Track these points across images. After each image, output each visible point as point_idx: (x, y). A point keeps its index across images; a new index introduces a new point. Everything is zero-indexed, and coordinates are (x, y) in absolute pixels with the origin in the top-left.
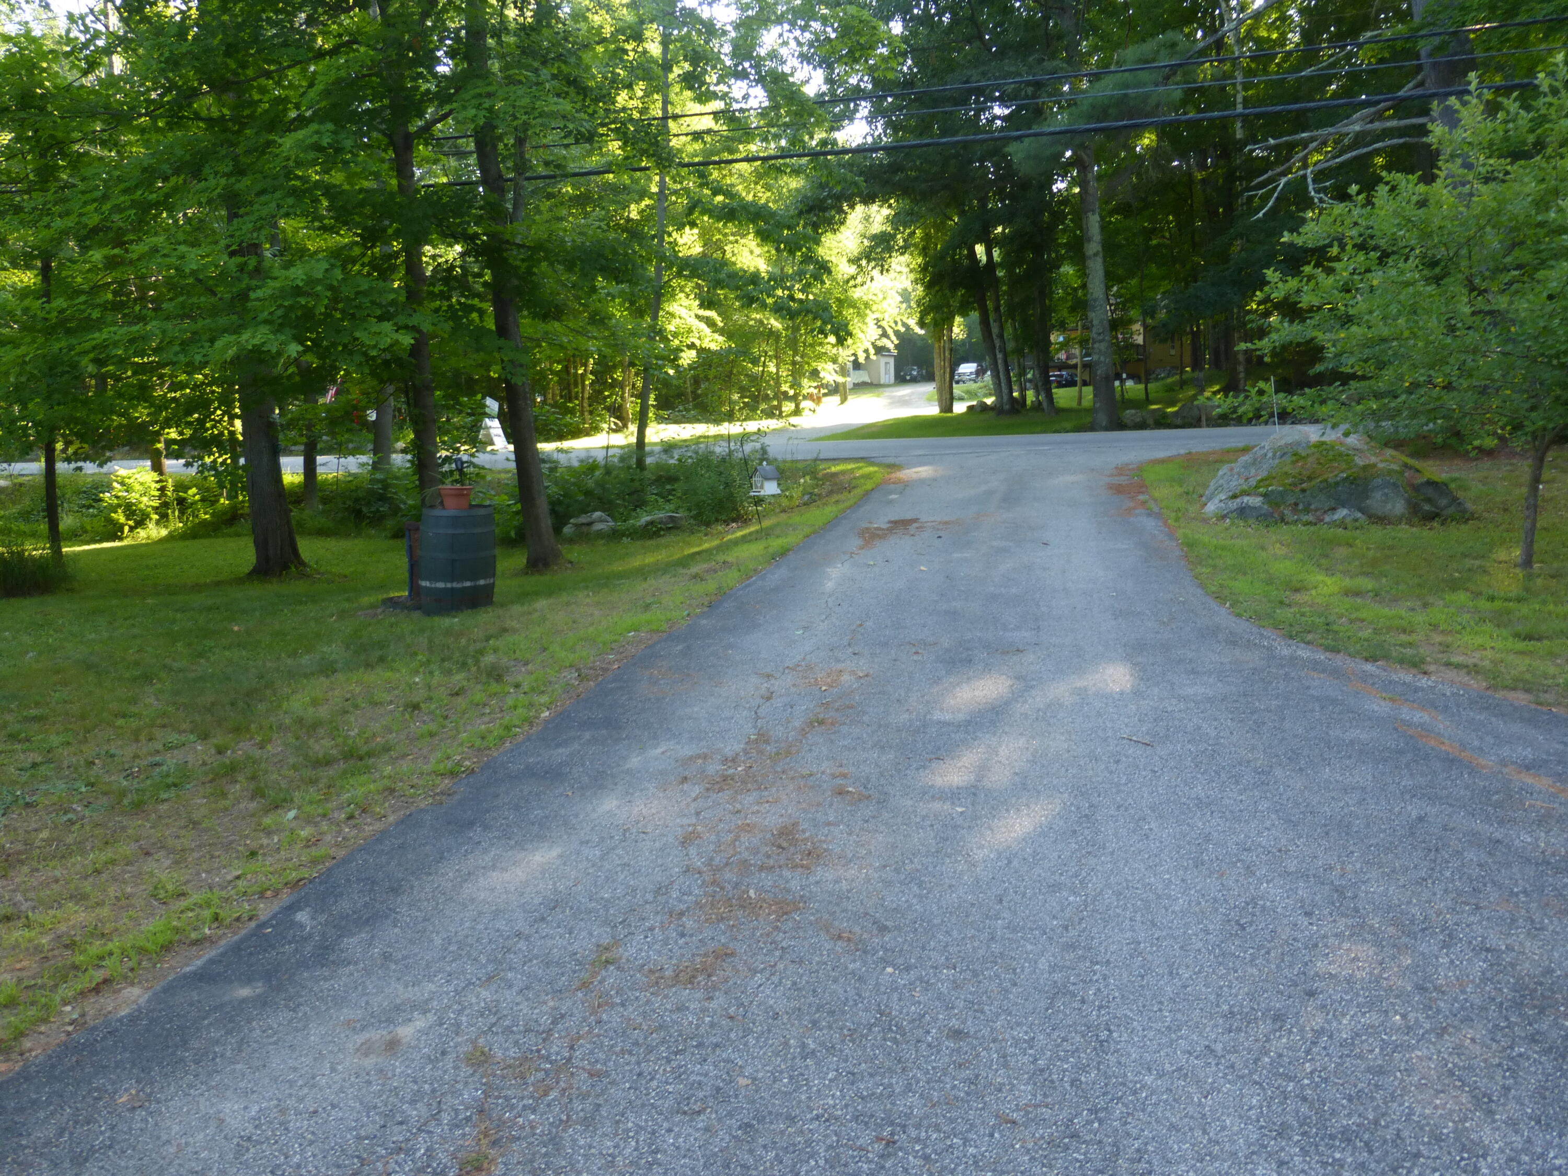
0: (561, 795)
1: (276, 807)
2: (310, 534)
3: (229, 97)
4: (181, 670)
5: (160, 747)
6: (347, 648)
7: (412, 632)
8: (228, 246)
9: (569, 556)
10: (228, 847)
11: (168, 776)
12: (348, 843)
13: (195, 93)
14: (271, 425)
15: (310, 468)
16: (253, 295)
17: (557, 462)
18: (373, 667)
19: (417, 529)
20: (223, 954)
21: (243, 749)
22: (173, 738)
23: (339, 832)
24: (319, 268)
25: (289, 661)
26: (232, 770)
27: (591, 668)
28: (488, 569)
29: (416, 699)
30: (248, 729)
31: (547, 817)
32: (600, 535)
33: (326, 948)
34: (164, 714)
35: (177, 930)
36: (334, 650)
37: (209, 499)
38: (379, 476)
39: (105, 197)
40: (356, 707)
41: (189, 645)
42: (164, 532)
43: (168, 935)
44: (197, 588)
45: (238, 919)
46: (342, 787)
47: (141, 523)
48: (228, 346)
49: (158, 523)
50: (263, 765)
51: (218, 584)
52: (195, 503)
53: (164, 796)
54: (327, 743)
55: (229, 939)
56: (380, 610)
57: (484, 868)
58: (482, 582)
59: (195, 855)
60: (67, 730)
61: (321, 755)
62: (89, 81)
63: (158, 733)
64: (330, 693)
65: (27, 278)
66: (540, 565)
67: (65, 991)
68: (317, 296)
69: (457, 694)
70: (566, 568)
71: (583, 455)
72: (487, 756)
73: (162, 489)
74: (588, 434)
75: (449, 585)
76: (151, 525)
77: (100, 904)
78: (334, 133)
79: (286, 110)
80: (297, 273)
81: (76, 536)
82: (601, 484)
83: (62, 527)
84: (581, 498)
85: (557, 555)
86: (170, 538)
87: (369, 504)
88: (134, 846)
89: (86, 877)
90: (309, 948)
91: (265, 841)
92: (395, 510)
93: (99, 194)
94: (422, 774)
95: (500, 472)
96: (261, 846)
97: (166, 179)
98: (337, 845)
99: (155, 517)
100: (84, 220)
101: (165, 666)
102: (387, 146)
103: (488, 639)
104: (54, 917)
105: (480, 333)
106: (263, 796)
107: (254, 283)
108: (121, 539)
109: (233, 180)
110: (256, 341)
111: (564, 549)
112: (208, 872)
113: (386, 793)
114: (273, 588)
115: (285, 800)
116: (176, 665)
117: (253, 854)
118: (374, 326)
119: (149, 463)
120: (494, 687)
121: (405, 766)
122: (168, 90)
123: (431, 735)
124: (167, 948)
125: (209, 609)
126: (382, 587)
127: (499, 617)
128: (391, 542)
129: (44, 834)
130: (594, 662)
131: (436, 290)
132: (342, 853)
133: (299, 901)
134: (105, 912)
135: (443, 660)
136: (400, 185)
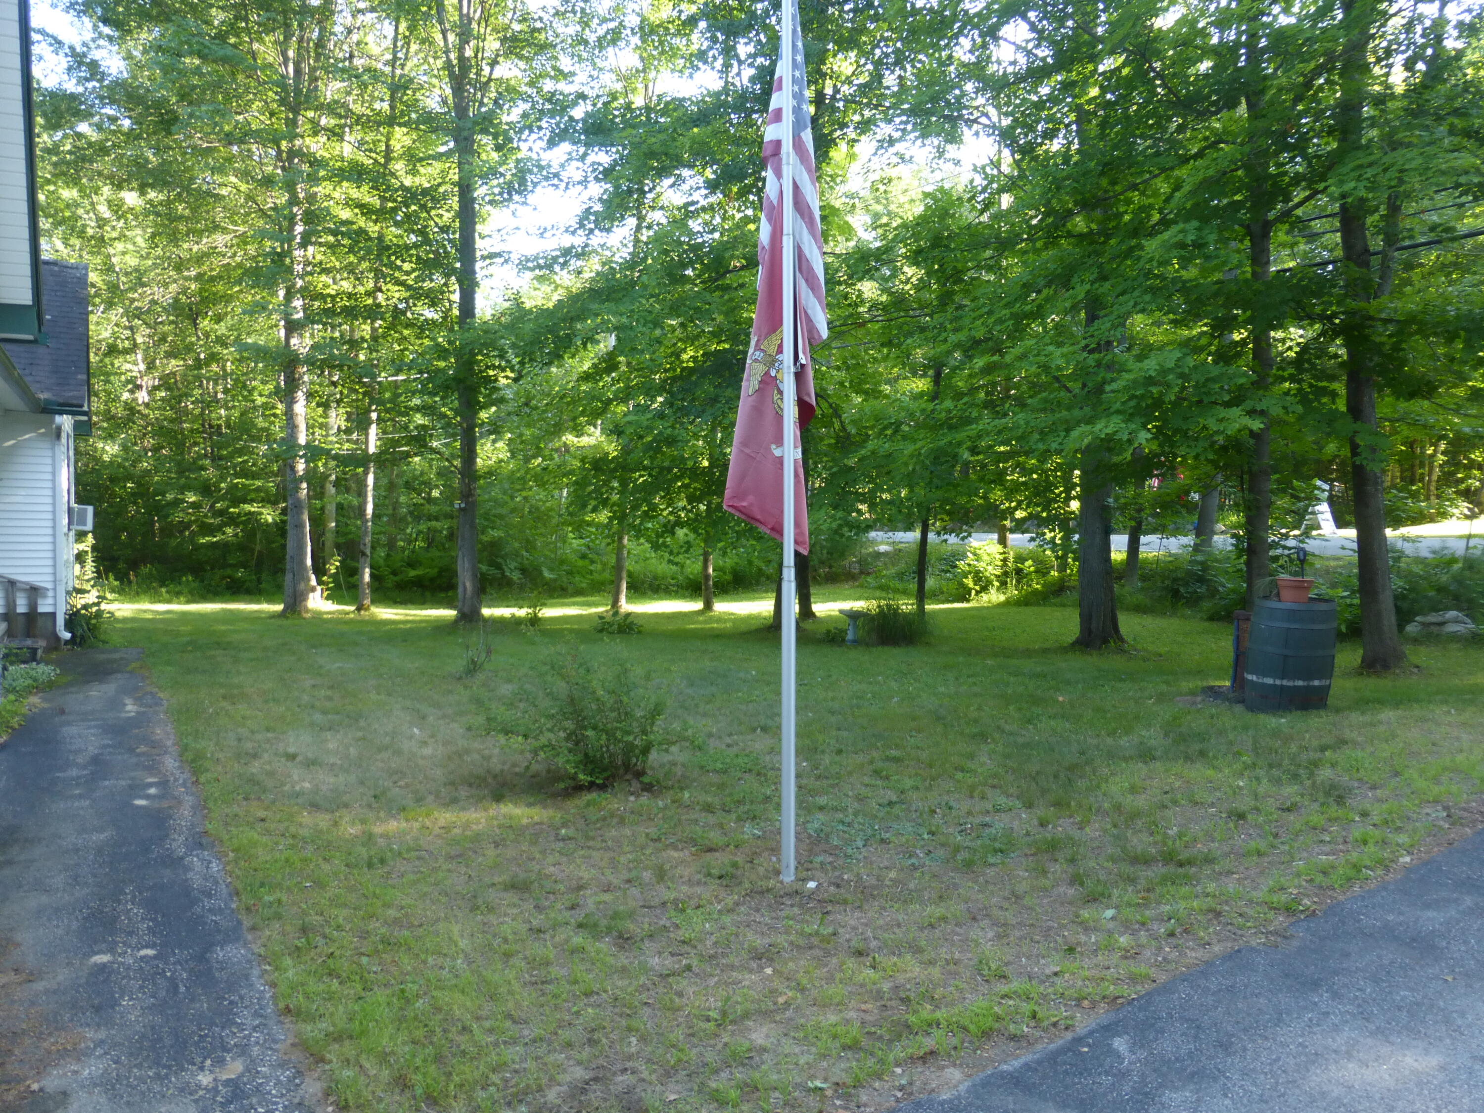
0: (1437, 978)
1: (1092, 899)
2: (1127, 609)
3: (1098, 214)
4: (1011, 734)
5: (990, 807)
6: (1166, 735)
7: (1235, 728)
8: (1087, 346)
9: (1414, 659)
10: (1047, 932)
11: (995, 839)
12: (1169, 967)
13: (1070, 214)
14: (1106, 508)
15: (1133, 547)
16: (1108, 388)
17: (1402, 552)
18: (1192, 761)
19: (1248, 619)
20: (1039, 1062)
21: (1063, 827)
22: (1002, 800)
23: (1160, 949)
24: (1171, 358)
25: (1109, 741)
26: (1052, 847)
27: (1464, 809)
28: (1325, 669)
29: (1243, 808)
30: (1068, 805)
31: (1418, 1004)
32: (1455, 638)
33: (1146, 1094)
34: (995, 776)
35: (998, 1018)
36: (1153, 736)
37: (1042, 570)
38: (1199, 558)
39: (990, 313)
40: (1175, 802)
41: (1020, 709)
42: (1002, 598)
43: (989, 1022)
44: (1028, 653)
45: (1055, 1025)
46: (1162, 896)
47: (984, 589)
48: (1082, 437)
49: (998, 589)
50: (1082, 850)
51: (1045, 651)
52: (1030, 573)
53: (991, 860)
54: (1146, 838)
55: (1045, 1046)
56: (1199, 699)
57: (1335, 1051)
58: (1316, 683)
59: (1018, 933)
60: (917, 775)
61: (1139, 851)
62: (985, 218)
63: (989, 792)
64: (1148, 782)
65: (921, 385)
66: (1379, 667)
67: (898, 1052)
68: (1168, 386)
69: (1288, 810)
70: (1412, 673)
71: (1437, 545)
72: (1331, 897)
73: (1005, 560)
74: (1432, 520)
75: (1278, 682)
76: (993, 591)
77: (932, 963)
78: (1198, 229)
79: (1149, 216)
80: (1151, 365)
81: (937, 596)
82: (1459, 580)
83: (927, 587)
84: (1432, 593)
85: (1400, 657)
86: (1007, 603)
87: (1186, 584)
88: (963, 906)
89: (922, 929)
90: (1127, 1088)
91: (1083, 938)
92: (1213, 593)
93: (986, 309)
94: (1251, 901)
95: (1328, 559)
96: (1079, 944)
97: (1039, 292)
98: (1157, 965)
99: (996, 584)
100: (973, 333)
101: (999, 727)
102: (1244, 236)
103: (1323, 749)
104: (895, 964)
105: (1332, 417)
106: (1082, 884)
107: (1109, 376)
108: (968, 601)
109: (1096, 285)
110: (1109, 430)
111: (1408, 649)
112: (1028, 958)
113: (1210, 916)
114: (1092, 661)
115: (1102, 895)
116: (1007, 728)
117: (1071, 950)
118: (1223, 413)
119: (995, 536)
120: (1334, 811)
121: (1231, 886)
122: (1046, 215)
123: (1259, 854)
124: (986, 1034)
125: (1038, 676)
126: (1199, 672)
127: (1334, 725)
128: (1207, 624)
129: (893, 874)
130: (1468, 802)
131: (1286, 374)
132: (1162, 978)
133: (1117, 1023)
134: (936, 972)
135: (1271, 766)
136: (1254, 273)
